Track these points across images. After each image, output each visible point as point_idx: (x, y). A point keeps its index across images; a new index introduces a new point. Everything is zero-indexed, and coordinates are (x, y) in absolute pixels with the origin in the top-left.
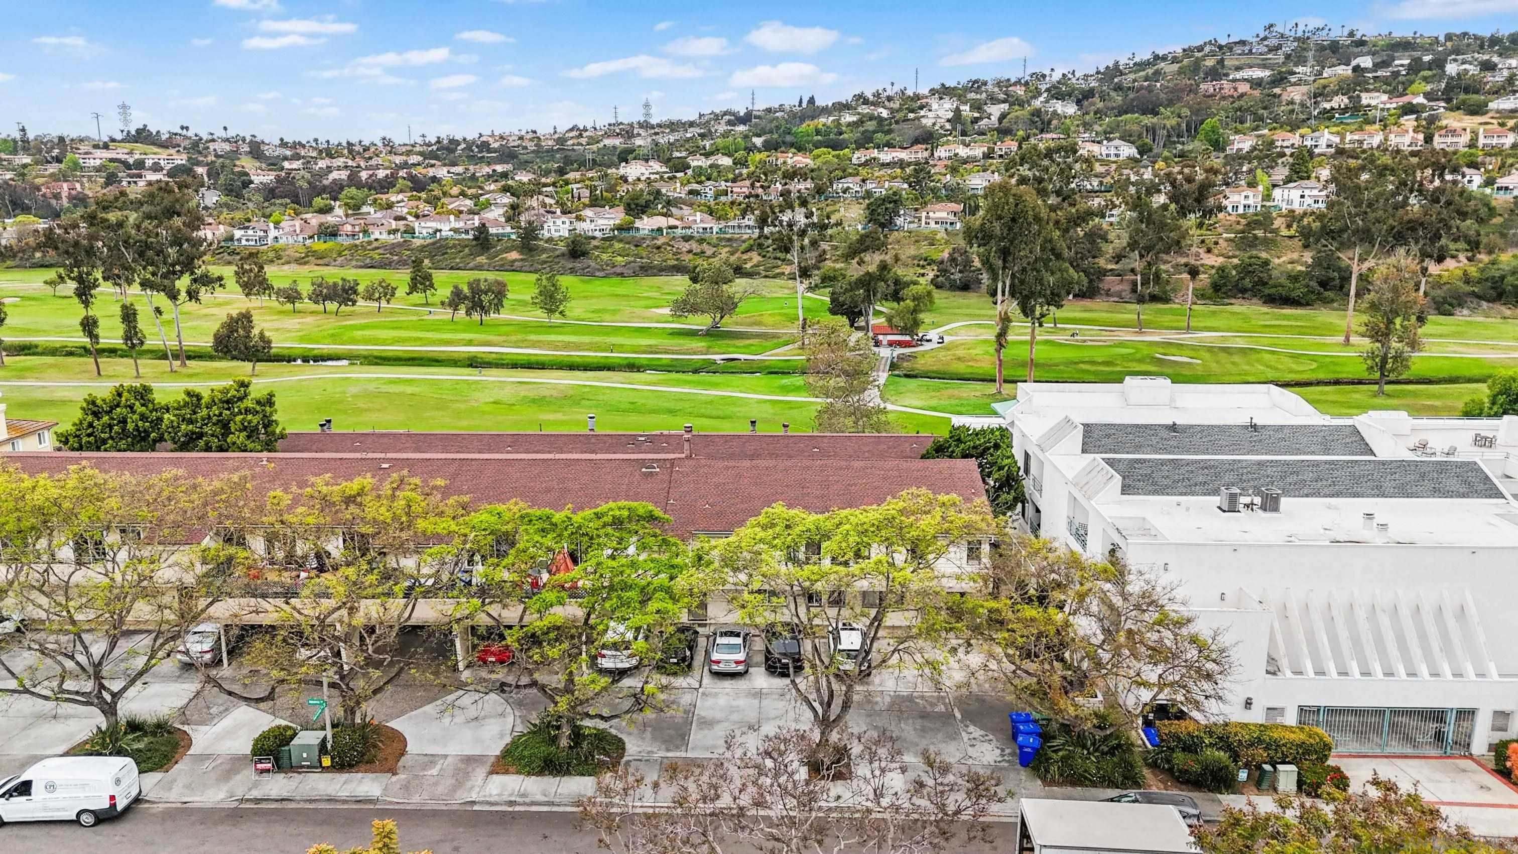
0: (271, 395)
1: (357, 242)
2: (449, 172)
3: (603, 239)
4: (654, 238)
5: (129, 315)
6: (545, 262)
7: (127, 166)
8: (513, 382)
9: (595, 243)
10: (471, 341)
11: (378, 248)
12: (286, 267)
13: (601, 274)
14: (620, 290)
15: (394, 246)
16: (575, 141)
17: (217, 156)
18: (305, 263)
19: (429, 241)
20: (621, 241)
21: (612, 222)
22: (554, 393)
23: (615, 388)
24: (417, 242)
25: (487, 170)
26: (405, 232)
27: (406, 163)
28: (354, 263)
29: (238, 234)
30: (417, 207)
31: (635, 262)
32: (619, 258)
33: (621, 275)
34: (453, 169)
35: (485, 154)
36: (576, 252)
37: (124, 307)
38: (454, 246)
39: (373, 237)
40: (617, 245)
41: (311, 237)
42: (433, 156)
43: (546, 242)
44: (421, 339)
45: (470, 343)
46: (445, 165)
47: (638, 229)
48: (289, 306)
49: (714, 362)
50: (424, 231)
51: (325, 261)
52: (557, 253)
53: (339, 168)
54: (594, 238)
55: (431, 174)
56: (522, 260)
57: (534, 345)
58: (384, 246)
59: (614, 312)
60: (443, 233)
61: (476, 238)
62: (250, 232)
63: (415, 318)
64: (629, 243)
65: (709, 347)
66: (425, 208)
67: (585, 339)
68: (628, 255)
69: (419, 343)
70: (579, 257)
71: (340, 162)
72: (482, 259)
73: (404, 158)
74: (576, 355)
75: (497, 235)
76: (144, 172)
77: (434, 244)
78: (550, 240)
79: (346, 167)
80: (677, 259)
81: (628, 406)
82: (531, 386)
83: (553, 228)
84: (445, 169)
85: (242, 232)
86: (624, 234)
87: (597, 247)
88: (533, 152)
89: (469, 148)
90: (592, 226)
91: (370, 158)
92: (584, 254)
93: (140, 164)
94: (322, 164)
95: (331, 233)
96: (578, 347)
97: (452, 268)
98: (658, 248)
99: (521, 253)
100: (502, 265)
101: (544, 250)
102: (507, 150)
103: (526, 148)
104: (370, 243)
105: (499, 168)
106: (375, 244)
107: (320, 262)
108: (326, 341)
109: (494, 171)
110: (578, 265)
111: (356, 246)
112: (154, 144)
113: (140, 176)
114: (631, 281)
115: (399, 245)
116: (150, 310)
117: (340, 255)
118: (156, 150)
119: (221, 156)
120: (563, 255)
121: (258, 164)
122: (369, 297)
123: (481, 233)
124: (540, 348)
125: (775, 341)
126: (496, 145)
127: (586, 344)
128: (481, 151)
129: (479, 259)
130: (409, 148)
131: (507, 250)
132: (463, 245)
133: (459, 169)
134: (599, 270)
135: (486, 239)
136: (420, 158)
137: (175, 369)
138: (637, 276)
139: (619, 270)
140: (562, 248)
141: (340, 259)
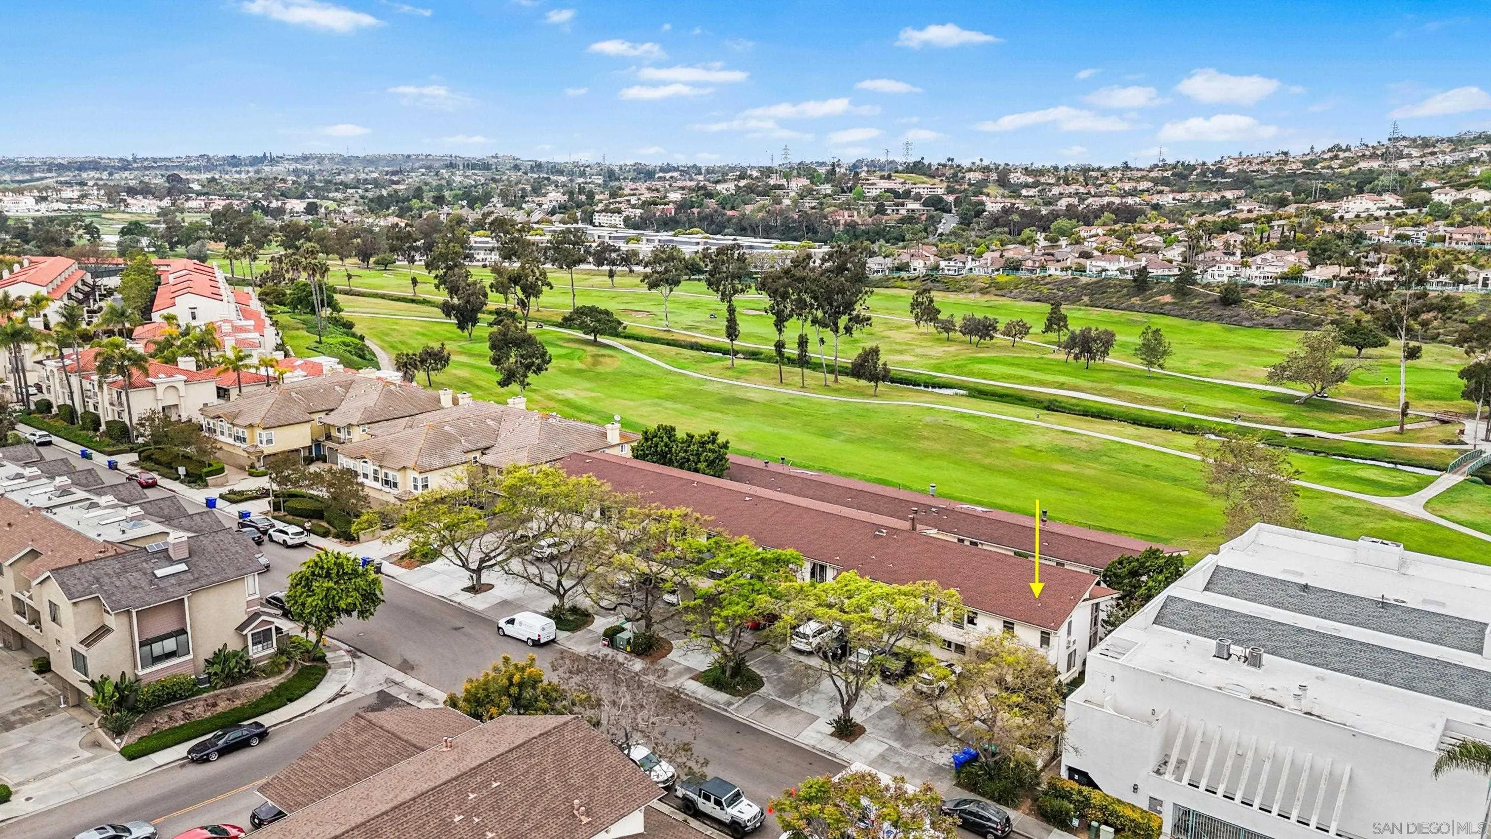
0: (727, 442)
1: (1034, 276)
2: (1174, 199)
3: (1263, 288)
4: (1320, 290)
5: (803, 342)
6: (1194, 307)
7: (897, 195)
8: (1058, 430)
9: (1253, 291)
10: (1063, 384)
11: (1047, 283)
12: (971, 296)
13: (1247, 324)
14: (1257, 343)
15: (1064, 282)
16: (1326, 164)
17: (970, 185)
18: (988, 293)
19: (1094, 279)
20: (1282, 290)
21: (1279, 270)
22: (1083, 446)
23: (1144, 449)
24: (1084, 280)
25: (1215, 196)
26: (1076, 270)
27: (1135, 189)
28: (1025, 295)
29: (943, 264)
30: (1105, 243)
31: (1289, 313)
32: (1274, 309)
33: (1270, 326)
34: (1179, 196)
35: (1220, 180)
36: (1227, 300)
37: (801, 337)
38: (1115, 286)
39: (1049, 272)
40: (1276, 295)
41: (998, 270)
42: (1165, 181)
43: (1203, 287)
44: (1022, 377)
45: (1062, 386)
46: (1173, 191)
47: (1307, 279)
48: (945, 335)
49: (1283, 435)
50: (1094, 270)
51: (1003, 292)
52: (1210, 299)
53: (1070, 196)
54: (1253, 286)
55: (1155, 201)
56: (1173, 303)
57: (1116, 395)
58: (1054, 282)
59: (1225, 367)
60: (1109, 273)
61: (1135, 280)
62: (952, 263)
63: (1037, 356)
64: (1289, 293)
65: (1287, 418)
66: (1113, 243)
67: (1166, 394)
68: (1284, 306)
69: (1019, 381)
70: (1230, 304)
71: (1072, 189)
72: (1136, 300)
73: (1134, 184)
74: (1148, 410)
75: (1157, 277)
76: (906, 201)
77: (1096, 283)
78: (1207, 285)
79: (1077, 194)
80: (1340, 314)
81: (1140, 468)
82: (1070, 436)
83: (1216, 273)
84: (1171, 196)
85: (946, 263)
86: (1288, 284)
87: (1253, 296)
88: (1271, 177)
89: (1203, 174)
90: (1257, 273)
91: (1101, 185)
92: (1237, 302)
93: (907, 194)
94: (1056, 191)
95: (1014, 266)
96: (1154, 401)
97: (1106, 307)
98: (1322, 300)
99: (1174, 296)
100: (1152, 308)
101: (1198, 295)
102: (1243, 175)
103: (1266, 172)
104: (1044, 278)
105: (1229, 195)
106: (1048, 280)
107: (999, 292)
108: (950, 371)
109: (1223, 197)
110: (1227, 313)
111: (1032, 280)
112: (924, 174)
113: (903, 205)
114: (1278, 333)
115: (1067, 281)
116: (817, 339)
117: (1016, 288)
118: (925, 179)
119: (973, 185)
120: (1215, 301)
121: (1001, 191)
122: (1007, 333)
123: (1140, 275)
124: (1119, 398)
125: (1378, 420)
126: (1231, 170)
127: (1164, 400)
128: (1214, 177)
129: (1133, 300)
130: (1144, 173)
131: (1162, 293)
132: (1122, 285)
133: (1186, 196)
134: (1247, 319)
135: (1145, 282)
136: (1151, 184)
137: (828, 383)
138: (1288, 328)
139: (1268, 321)
140: (1216, 294)
141: (1015, 291)
